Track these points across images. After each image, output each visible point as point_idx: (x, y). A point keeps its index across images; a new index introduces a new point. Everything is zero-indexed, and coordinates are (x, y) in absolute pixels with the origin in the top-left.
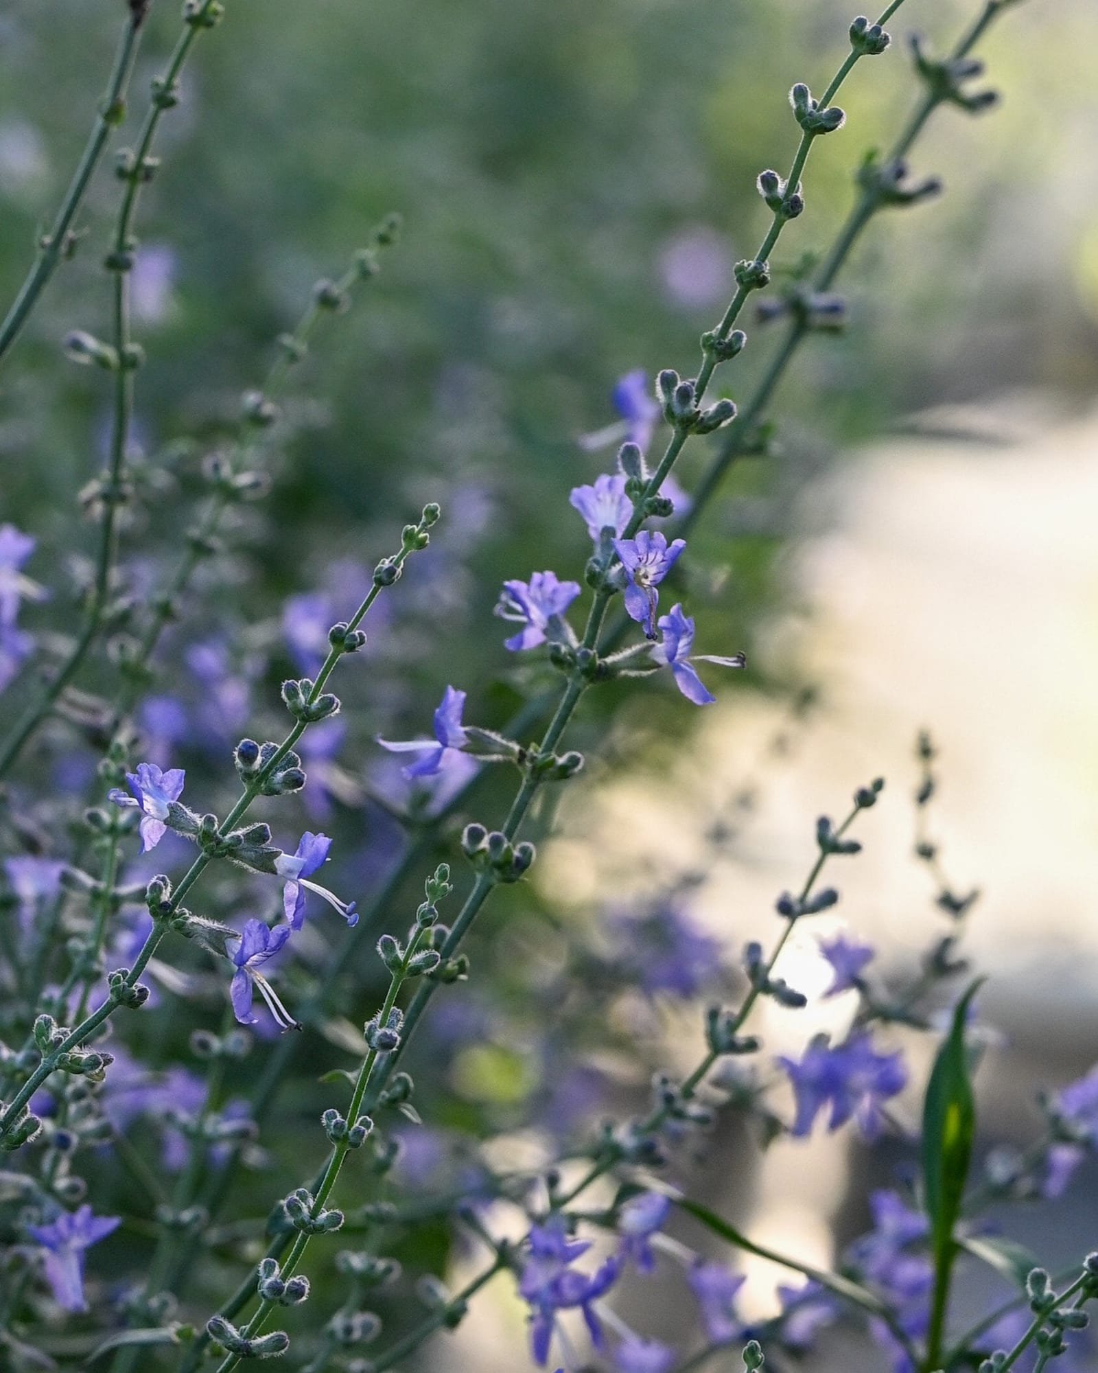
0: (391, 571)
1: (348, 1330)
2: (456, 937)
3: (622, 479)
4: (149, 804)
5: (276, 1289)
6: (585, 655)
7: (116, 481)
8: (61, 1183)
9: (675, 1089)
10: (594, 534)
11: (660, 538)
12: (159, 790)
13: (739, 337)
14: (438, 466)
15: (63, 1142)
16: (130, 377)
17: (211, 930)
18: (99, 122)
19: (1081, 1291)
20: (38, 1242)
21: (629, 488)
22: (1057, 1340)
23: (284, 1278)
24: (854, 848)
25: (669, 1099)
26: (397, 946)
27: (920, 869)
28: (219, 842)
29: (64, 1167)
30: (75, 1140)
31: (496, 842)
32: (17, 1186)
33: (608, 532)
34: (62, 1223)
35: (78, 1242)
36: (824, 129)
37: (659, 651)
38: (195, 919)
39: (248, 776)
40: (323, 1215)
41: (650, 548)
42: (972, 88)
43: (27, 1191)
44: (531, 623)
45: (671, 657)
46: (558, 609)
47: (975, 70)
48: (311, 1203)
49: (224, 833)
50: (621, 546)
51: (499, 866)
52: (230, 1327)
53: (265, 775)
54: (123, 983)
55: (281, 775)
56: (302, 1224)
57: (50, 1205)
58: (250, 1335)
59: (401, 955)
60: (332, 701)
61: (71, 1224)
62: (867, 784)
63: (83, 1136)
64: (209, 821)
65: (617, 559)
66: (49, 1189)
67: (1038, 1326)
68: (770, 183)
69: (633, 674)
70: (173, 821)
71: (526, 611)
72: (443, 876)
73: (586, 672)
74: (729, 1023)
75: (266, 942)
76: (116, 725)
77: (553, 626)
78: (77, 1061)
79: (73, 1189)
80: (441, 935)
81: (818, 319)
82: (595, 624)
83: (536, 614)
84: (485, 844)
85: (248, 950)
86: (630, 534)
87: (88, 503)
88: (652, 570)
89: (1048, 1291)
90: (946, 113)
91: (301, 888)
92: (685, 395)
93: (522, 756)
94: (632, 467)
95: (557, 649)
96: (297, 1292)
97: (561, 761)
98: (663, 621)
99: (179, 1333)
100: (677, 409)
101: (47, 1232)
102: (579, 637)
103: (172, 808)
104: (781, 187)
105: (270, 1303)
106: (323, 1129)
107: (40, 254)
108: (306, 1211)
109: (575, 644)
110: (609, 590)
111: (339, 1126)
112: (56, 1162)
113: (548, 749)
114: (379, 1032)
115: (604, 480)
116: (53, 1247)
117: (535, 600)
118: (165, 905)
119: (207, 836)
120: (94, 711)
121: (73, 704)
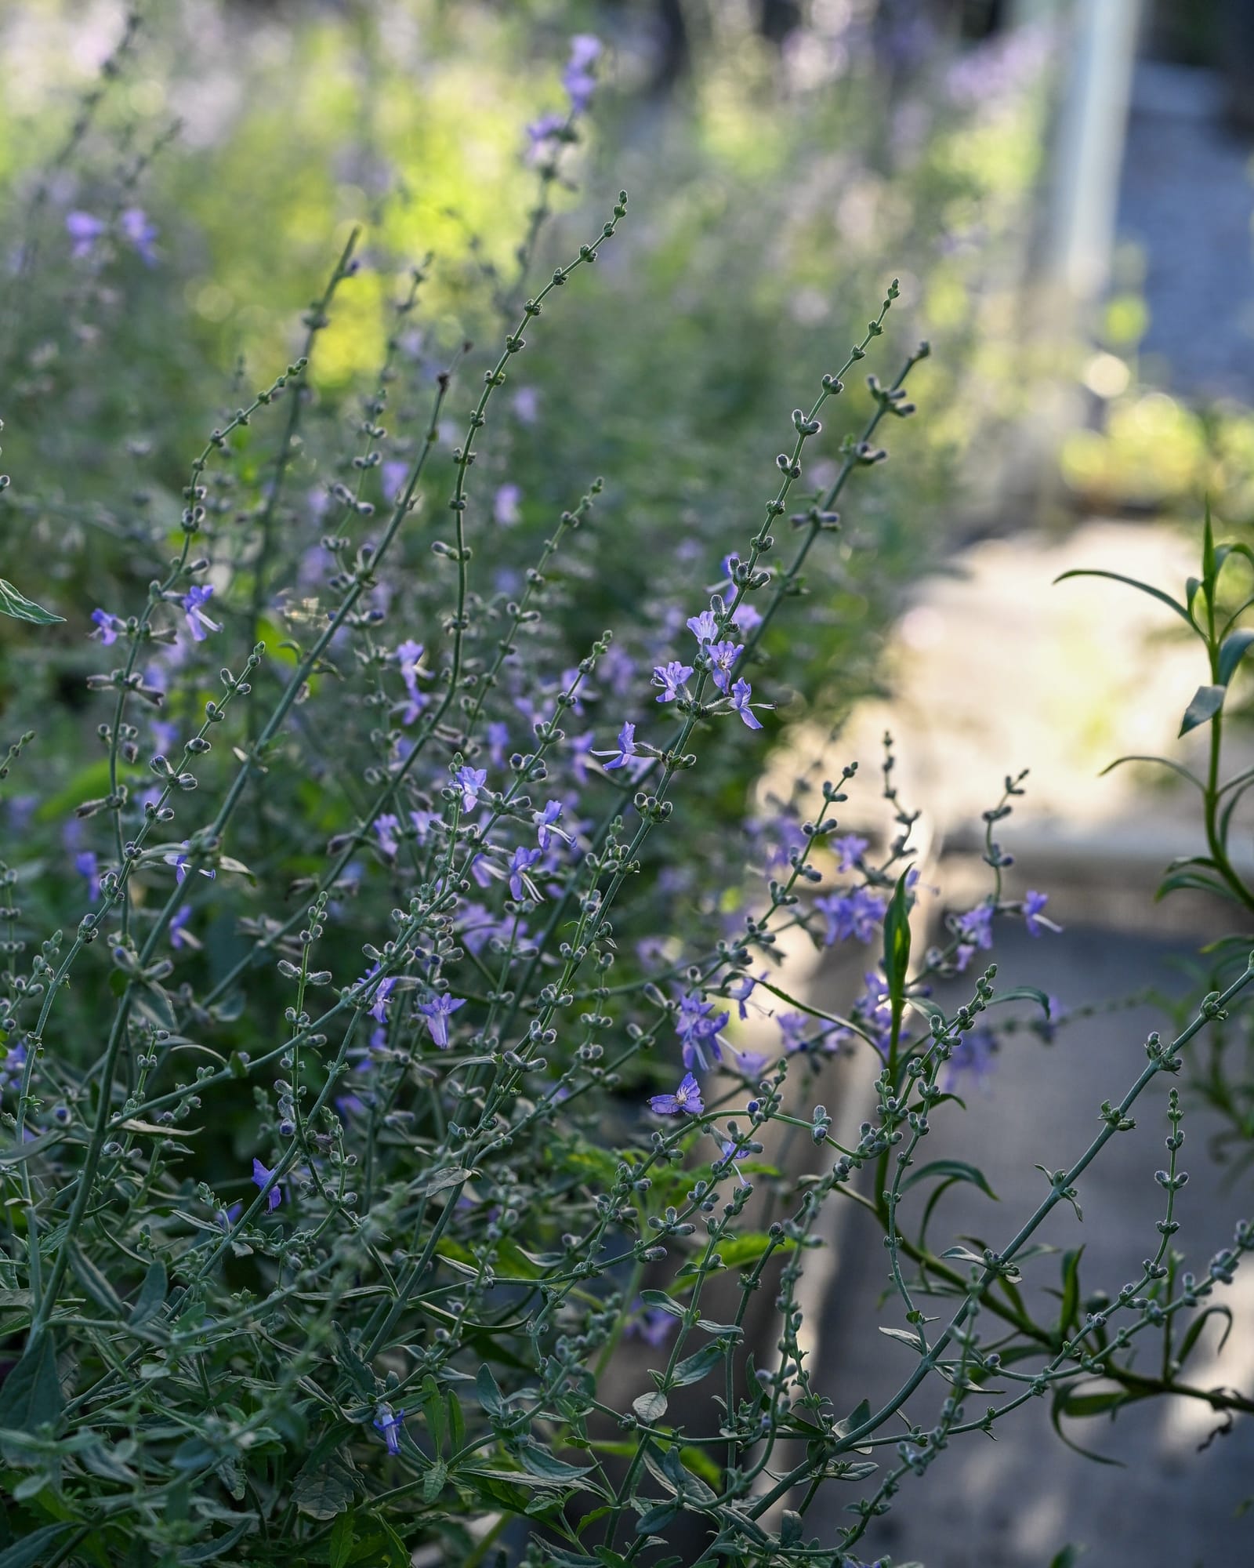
0: (588, 666)
1: (586, 1054)
2: (633, 851)
3: (713, 613)
4: (468, 787)
5: (539, 1036)
6: (695, 705)
7: (460, 617)
8: (436, 982)
9: (755, 924)
10: (700, 642)
11: (730, 644)
12: (473, 780)
13: (770, 540)
14: (658, 595)
15: (435, 960)
16: (466, 563)
17: (500, 853)
18: (425, 442)
19: (958, 1026)
20: (424, 1012)
21: (716, 618)
22: (946, 1052)
23: (543, 1031)
24: (843, 798)
25: (752, 929)
26: (596, 859)
27: (888, 803)
28: (503, 807)
29: (438, 973)
30: (441, 959)
31: (651, 802)
32: (413, 983)
33: (707, 641)
34: (435, 1002)
35: (444, 1012)
36: (809, 433)
37: (733, 702)
38: (492, 847)
39: (518, 772)
40: (562, 998)
41: (725, 650)
42: (901, 404)
43: (419, 985)
44: (668, 688)
45: (739, 706)
46: (682, 681)
47: (903, 395)
48: (556, 991)
49: (506, 802)
50: (711, 649)
51: (653, 814)
52: (516, 1057)
53: (526, 771)
54: (456, 881)
55: (534, 771)
56: (551, 1003)
57: (430, 992)
58: (527, 1061)
59: (598, 863)
60: (559, 733)
61: (440, 1002)
62: (849, 765)
63: (445, 957)
64: (498, 796)
65: (709, 656)
66: (431, 985)
67: (936, 1044)
68: (783, 461)
69: (720, 714)
70: (480, 795)
71: (665, 682)
72: (619, 822)
73: (695, 713)
74: (782, 889)
75: (527, 858)
76: (465, 742)
77: (680, 690)
78: (432, 922)
79: (442, 984)
80: (625, 850)
81: (824, 525)
82: (700, 689)
83: (671, 683)
84: (646, 803)
85: (518, 863)
86: (716, 643)
87: (448, 628)
88: (727, 661)
89: (941, 1027)
90: (889, 416)
91: (547, 829)
92: (742, 570)
93: (664, 757)
94: (718, 608)
95: (681, 702)
96: (550, 1038)
97: (685, 759)
98: (734, 686)
99: (495, 1058)
100: (739, 578)
101: (428, 1007)
102: (692, 694)
103: (480, 790)
104: (789, 463)
105: (536, 1044)
106: (561, 954)
107: (397, 509)
108: (552, 996)
109: (691, 699)
110: (706, 671)
111: (568, 952)
112: (433, 970)
113: (677, 753)
114: (587, 903)
115: (704, 614)
116: (431, 1015)
117: (670, 677)
118: (476, 840)
119: (497, 804)
120: (455, 736)
121: (442, 731)
